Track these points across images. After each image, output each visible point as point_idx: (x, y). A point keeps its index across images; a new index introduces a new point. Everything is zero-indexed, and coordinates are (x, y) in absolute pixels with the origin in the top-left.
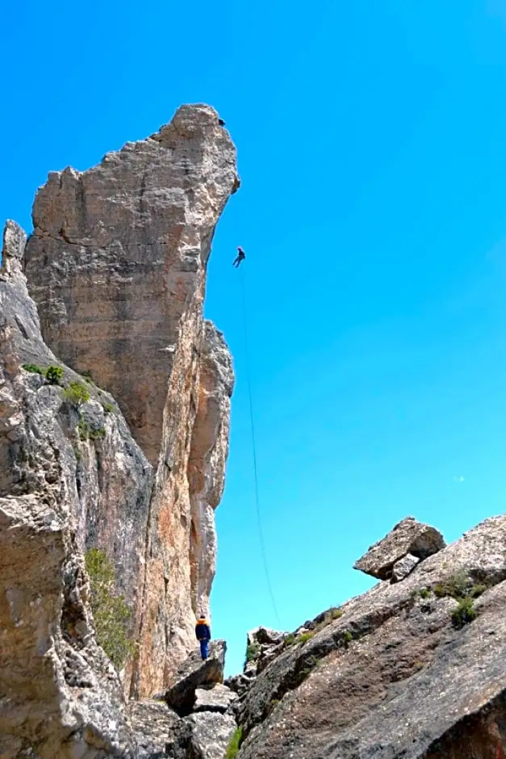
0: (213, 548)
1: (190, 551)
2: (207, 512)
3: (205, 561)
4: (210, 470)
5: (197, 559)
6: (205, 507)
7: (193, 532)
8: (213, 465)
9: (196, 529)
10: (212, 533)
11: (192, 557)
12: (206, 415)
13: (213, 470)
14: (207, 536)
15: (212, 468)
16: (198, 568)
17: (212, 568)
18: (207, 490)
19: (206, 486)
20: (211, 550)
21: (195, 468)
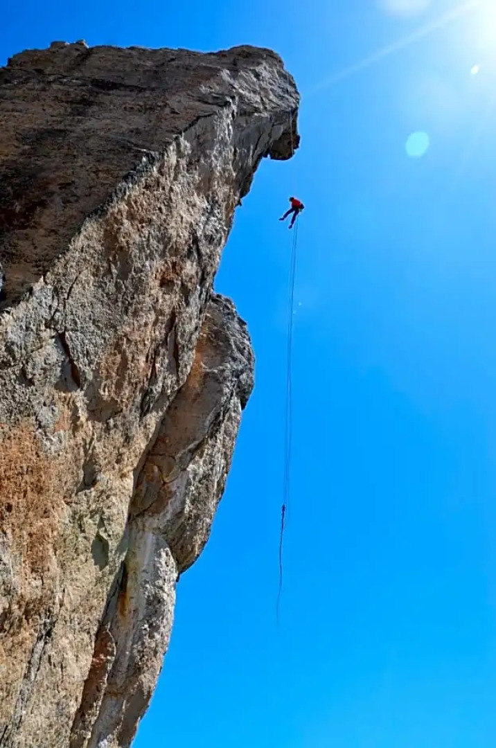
0: (157, 636)
1: (102, 625)
2: (160, 556)
3: (132, 657)
4: (185, 483)
5: (112, 647)
6: (158, 546)
7: (120, 588)
8: (191, 476)
9: (129, 584)
10: (160, 601)
11: (101, 641)
12: (198, 395)
13: (189, 484)
14: (149, 603)
15: (189, 479)
16: (109, 668)
17: (145, 678)
18: (169, 516)
19: (170, 508)
20: (152, 637)
21: (156, 469)
